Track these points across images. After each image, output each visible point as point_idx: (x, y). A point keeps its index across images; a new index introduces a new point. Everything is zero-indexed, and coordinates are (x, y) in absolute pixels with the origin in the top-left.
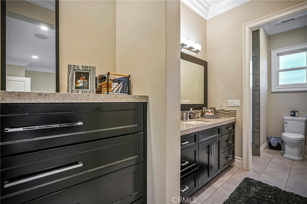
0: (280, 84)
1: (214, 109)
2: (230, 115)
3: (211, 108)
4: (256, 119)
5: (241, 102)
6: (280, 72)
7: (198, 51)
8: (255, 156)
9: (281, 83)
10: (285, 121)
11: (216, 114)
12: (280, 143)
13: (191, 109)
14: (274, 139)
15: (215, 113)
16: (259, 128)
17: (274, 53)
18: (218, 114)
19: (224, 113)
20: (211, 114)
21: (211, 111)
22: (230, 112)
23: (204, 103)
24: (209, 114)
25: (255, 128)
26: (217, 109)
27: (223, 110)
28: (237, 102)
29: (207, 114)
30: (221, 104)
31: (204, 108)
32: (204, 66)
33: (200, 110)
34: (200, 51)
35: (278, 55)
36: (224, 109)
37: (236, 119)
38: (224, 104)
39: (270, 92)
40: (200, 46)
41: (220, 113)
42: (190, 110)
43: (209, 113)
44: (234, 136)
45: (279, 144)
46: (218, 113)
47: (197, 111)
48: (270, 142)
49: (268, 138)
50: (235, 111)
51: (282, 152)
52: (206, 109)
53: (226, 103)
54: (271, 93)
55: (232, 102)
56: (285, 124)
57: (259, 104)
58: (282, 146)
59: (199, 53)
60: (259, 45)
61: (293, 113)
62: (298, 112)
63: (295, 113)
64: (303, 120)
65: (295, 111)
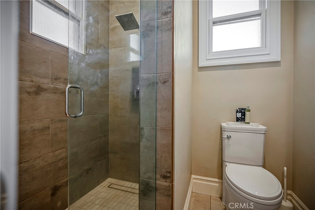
10: (225, 134)
16: (169, 176)
61: (241, 112)
62: (249, 111)
63: (244, 114)
64: (261, 130)
65: (245, 109)
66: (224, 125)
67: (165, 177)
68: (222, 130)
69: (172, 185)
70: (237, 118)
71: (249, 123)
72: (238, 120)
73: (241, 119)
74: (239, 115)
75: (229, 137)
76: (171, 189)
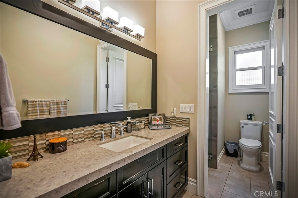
0: (237, 85)
1: (164, 115)
2: (183, 124)
3: (159, 115)
4: (213, 125)
5: (196, 107)
6: (237, 72)
7: (140, 37)
8: (212, 169)
9: (238, 83)
10: (242, 125)
11: (167, 121)
12: (237, 149)
13: (129, 118)
14: (231, 145)
15: (164, 121)
16: (216, 136)
17: (231, 50)
18: (169, 122)
19: (175, 121)
20: (160, 122)
21: (160, 118)
22: (183, 120)
23: (152, 108)
24: (157, 123)
25: (212, 136)
26: (168, 115)
27: (175, 117)
28: (190, 107)
29: (154, 122)
30: (172, 110)
31: (151, 115)
32: (152, 59)
33: (146, 118)
34: (143, 37)
35: (236, 53)
36: (176, 115)
37: (189, 130)
38: (175, 109)
39: (227, 93)
40: (144, 29)
41: (171, 121)
42: (127, 119)
43: (157, 120)
44: (186, 152)
45: (235, 150)
46: (169, 120)
47: (139, 119)
48: (227, 148)
49: (225, 144)
50: (188, 119)
51: (238, 159)
52: (153, 116)
53: (178, 108)
54: (228, 95)
55: (185, 107)
56: (242, 129)
57: (216, 107)
58: (238, 153)
59: (142, 39)
60: (217, 38)
61: (250, 116)
62: (254, 115)
63: (251, 117)
64: (259, 124)
65: (252, 114)
66: (241, 121)
67: (214, 136)
68: (240, 124)
69: (217, 139)
70: (248, 118)
71: (254, 121)
72: (248, 119)
73: (250, 119)
74: (249, 117)
75: (243, 127)
76: (217, 140)
